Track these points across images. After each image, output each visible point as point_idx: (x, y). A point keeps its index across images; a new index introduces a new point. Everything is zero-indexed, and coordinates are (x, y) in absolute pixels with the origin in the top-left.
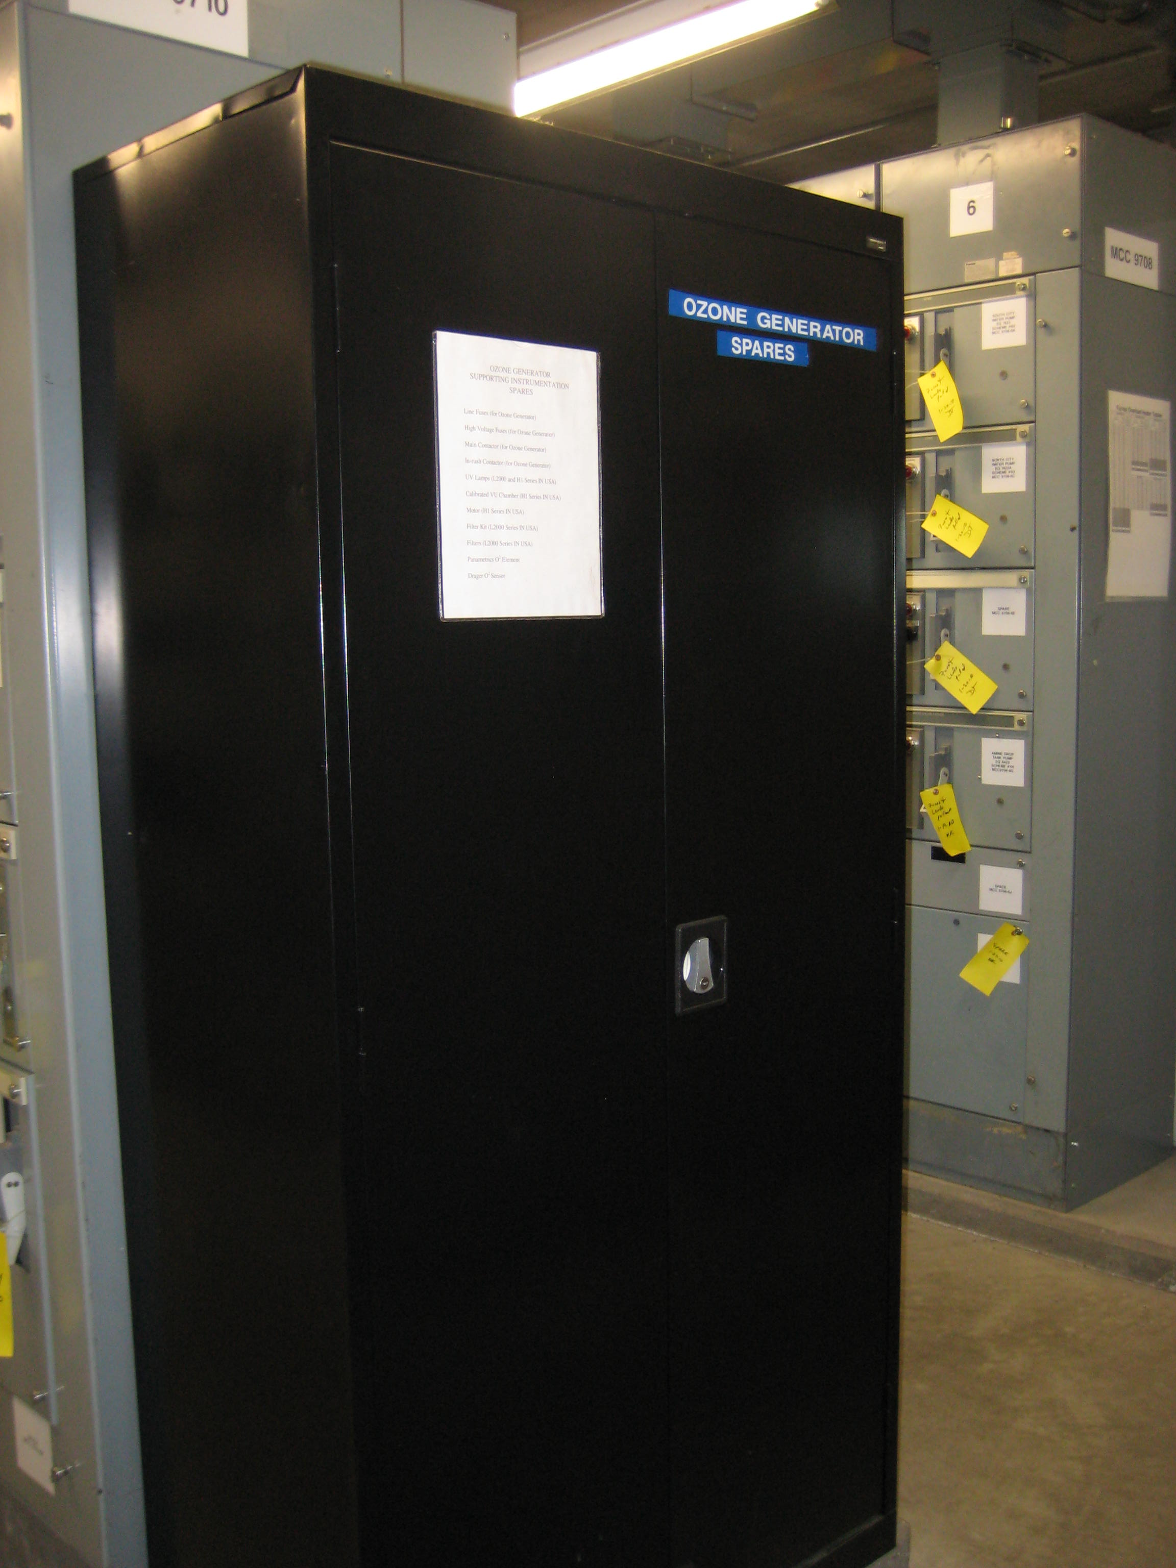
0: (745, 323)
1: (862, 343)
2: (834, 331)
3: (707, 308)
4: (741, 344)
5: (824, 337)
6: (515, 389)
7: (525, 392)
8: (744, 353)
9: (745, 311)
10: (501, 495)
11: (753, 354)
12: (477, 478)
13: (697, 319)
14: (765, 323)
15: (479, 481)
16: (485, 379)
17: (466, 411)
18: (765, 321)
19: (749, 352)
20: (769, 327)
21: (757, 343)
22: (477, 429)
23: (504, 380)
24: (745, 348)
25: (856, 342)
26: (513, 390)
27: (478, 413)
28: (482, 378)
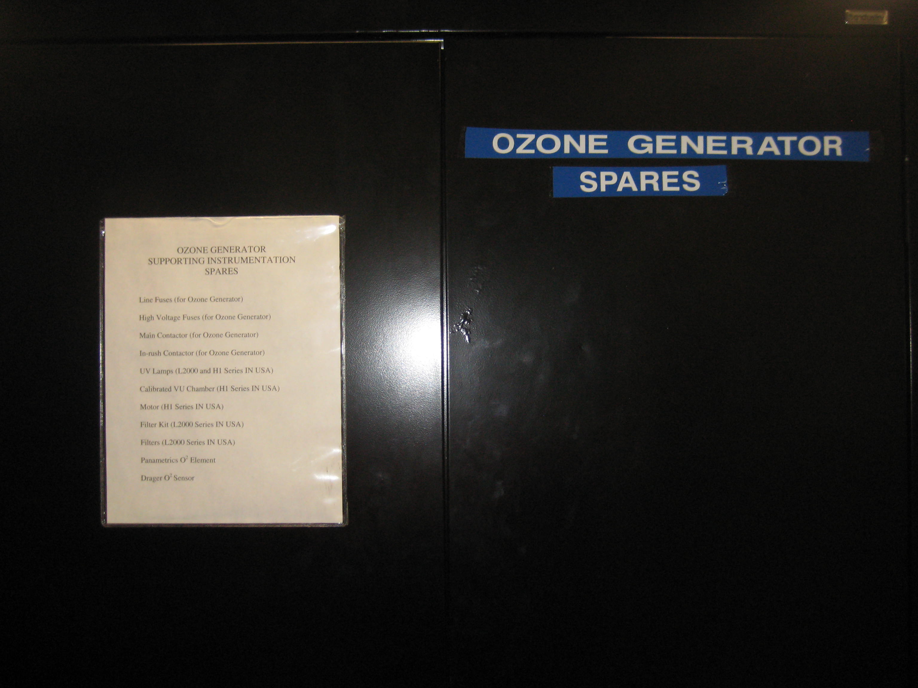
0: (606, 151)
1: (839, 153)
2: (781, 145)
3: (535, 141)
4: (598, 180)
5: (761, 152)
6: (212, 270)
7: (227, 272)
8: (603, 189)
9: (605, 137)
10: (190, 389)
11: (620, 189)
12: (155, 372)
13: (517, 157)
14: (644, 148)
15: (159, 375)
16: (169, 263)
17: (142, 300)
18: (643, 145)
19: (611, 188)
20: (651, 152)
21: (627, 174)
22: (156, 318)
23: (198, 261)
24: (604, 183)
25: (827, 153)
26: (210, 272)
27: (158, 301)
28: (164, 263)
